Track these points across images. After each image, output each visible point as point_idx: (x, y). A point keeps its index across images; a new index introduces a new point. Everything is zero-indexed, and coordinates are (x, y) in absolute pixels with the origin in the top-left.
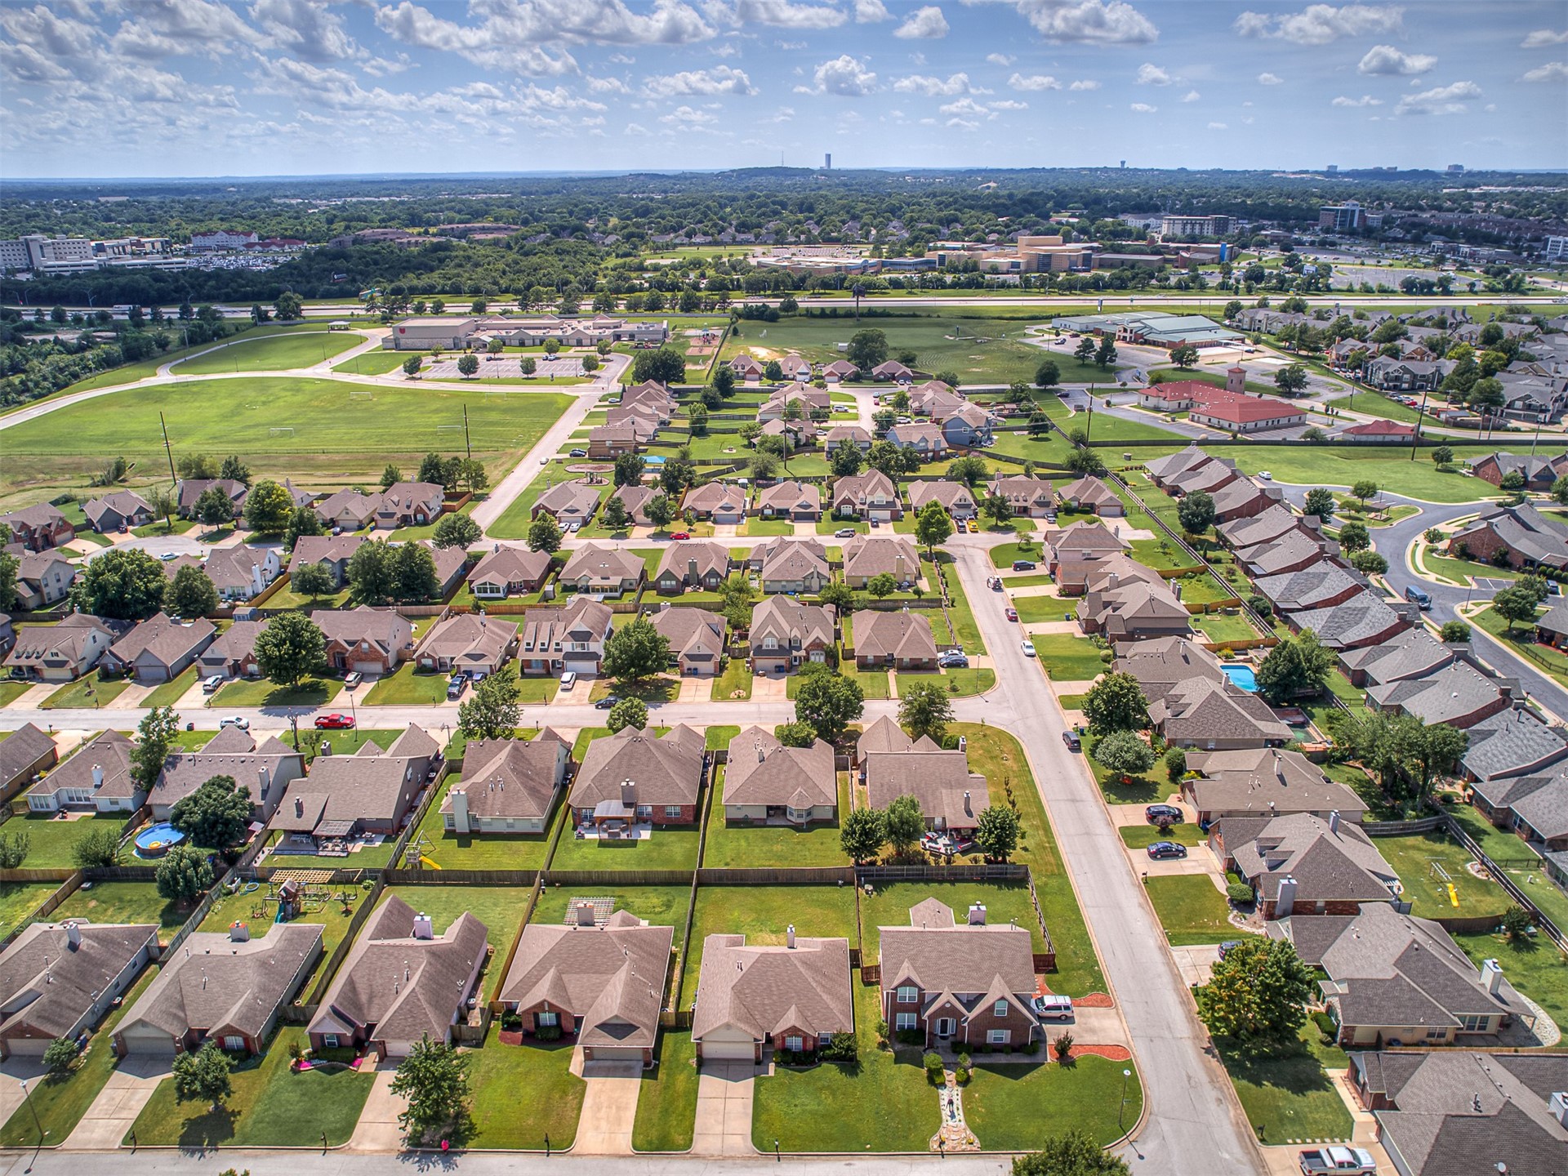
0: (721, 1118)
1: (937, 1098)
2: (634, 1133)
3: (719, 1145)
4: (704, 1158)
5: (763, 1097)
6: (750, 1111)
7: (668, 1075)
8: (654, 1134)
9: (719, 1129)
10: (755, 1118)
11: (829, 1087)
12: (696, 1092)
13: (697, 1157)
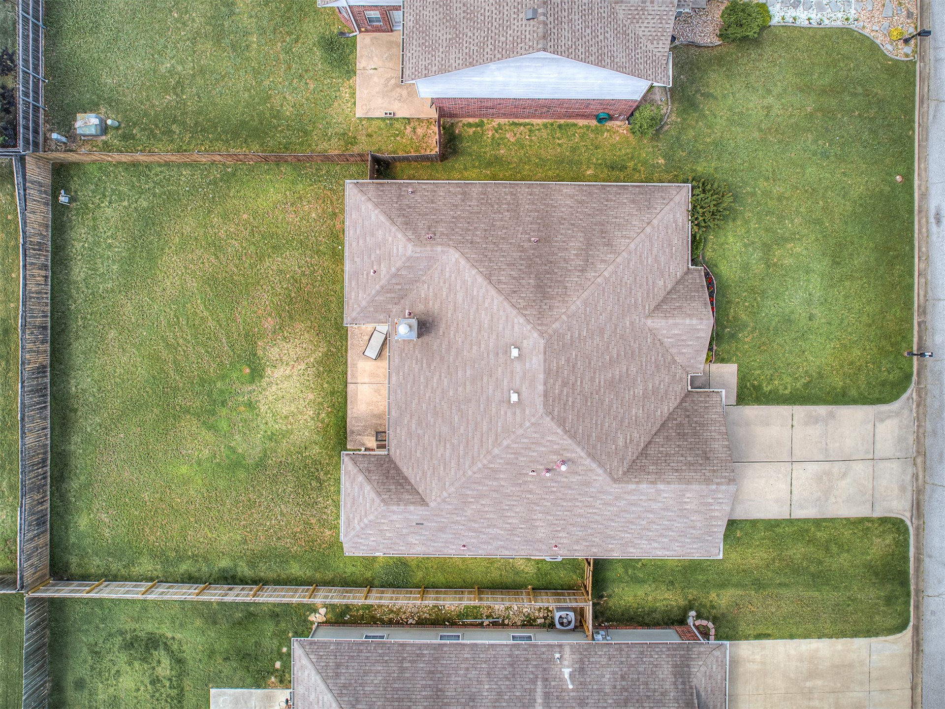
0: (836, 468)
1: (792, 30)
2: (869, 633)
3: (895, 466)
4: (919, 492)
5: (786, 384)
6: (822, 410)
7: (722, 586)
8: (871, 594)
9: (860, 469)
10: (840, 398)
11: (767, 249)
12: (772, 525)
13: (918, 507)
